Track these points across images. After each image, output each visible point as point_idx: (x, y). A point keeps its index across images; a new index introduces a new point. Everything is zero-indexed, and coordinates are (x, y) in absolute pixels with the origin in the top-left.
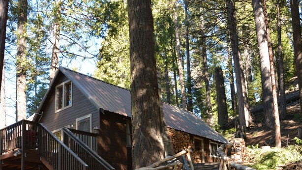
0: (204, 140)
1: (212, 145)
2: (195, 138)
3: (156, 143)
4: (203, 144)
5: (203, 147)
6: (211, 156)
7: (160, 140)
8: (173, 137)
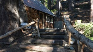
0: (44, 14)
1: (48, 16)
2: (40, 12)
3: (13, 15)
4: (43, 16)
5: (43, 17)
6: (47, 22)
7: (17, 13)
8: (28, 11)
